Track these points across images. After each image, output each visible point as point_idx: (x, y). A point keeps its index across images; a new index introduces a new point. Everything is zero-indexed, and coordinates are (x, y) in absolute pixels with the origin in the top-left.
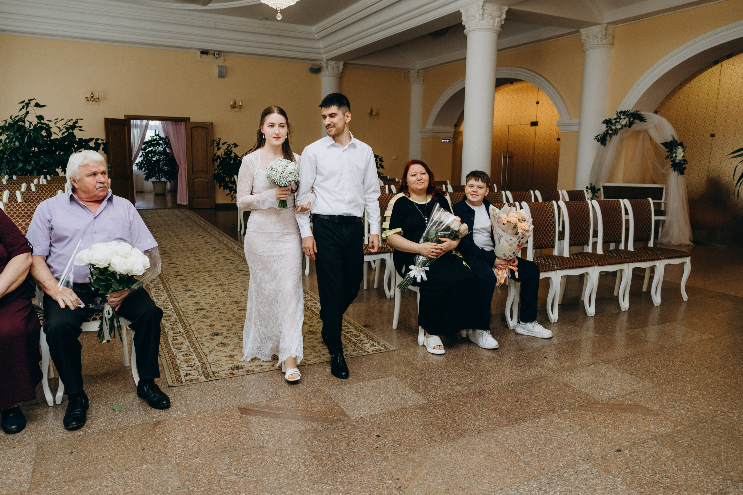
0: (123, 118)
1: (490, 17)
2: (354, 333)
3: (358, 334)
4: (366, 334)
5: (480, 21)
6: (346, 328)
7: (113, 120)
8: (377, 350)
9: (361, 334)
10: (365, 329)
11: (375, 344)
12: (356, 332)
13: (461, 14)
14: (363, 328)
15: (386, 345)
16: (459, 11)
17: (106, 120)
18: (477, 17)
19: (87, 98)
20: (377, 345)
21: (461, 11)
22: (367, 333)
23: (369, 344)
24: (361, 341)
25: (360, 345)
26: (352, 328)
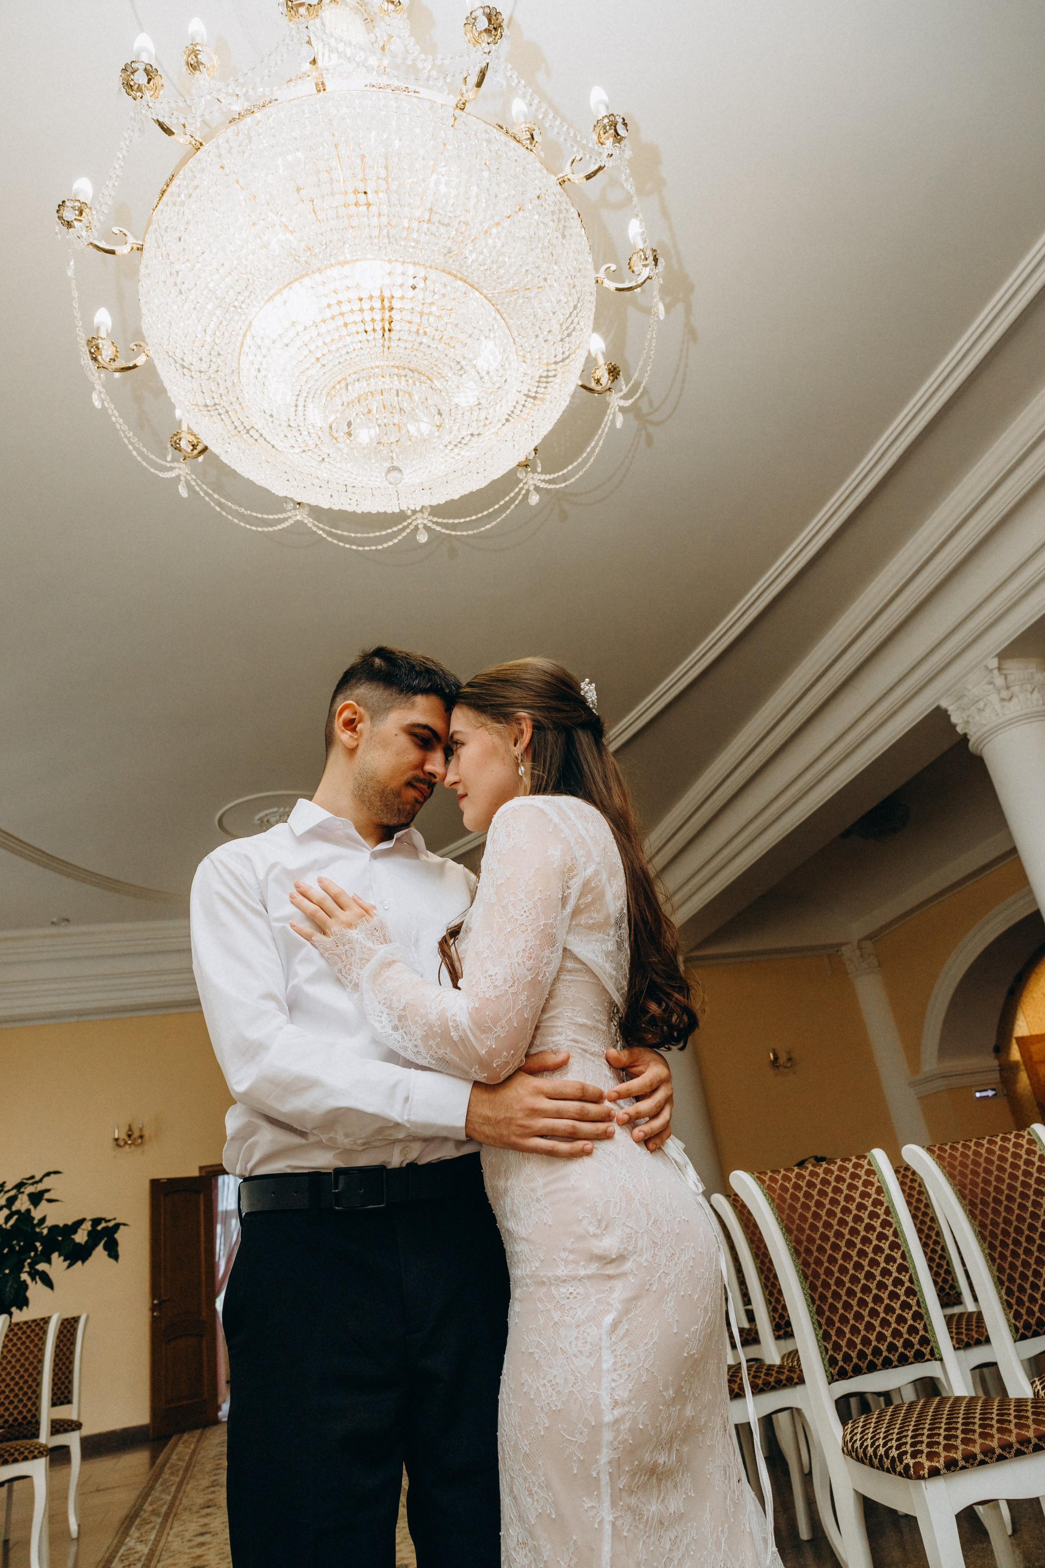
0: (196, 1173)
1: (1029, 687)
5: (1006, 703)
7: (170, 1181)
13: (946, 711)
16: (938, 708)
17: (155, 1184)
18: (994, 698)
19: (116, 1140)
21: (944, 704)
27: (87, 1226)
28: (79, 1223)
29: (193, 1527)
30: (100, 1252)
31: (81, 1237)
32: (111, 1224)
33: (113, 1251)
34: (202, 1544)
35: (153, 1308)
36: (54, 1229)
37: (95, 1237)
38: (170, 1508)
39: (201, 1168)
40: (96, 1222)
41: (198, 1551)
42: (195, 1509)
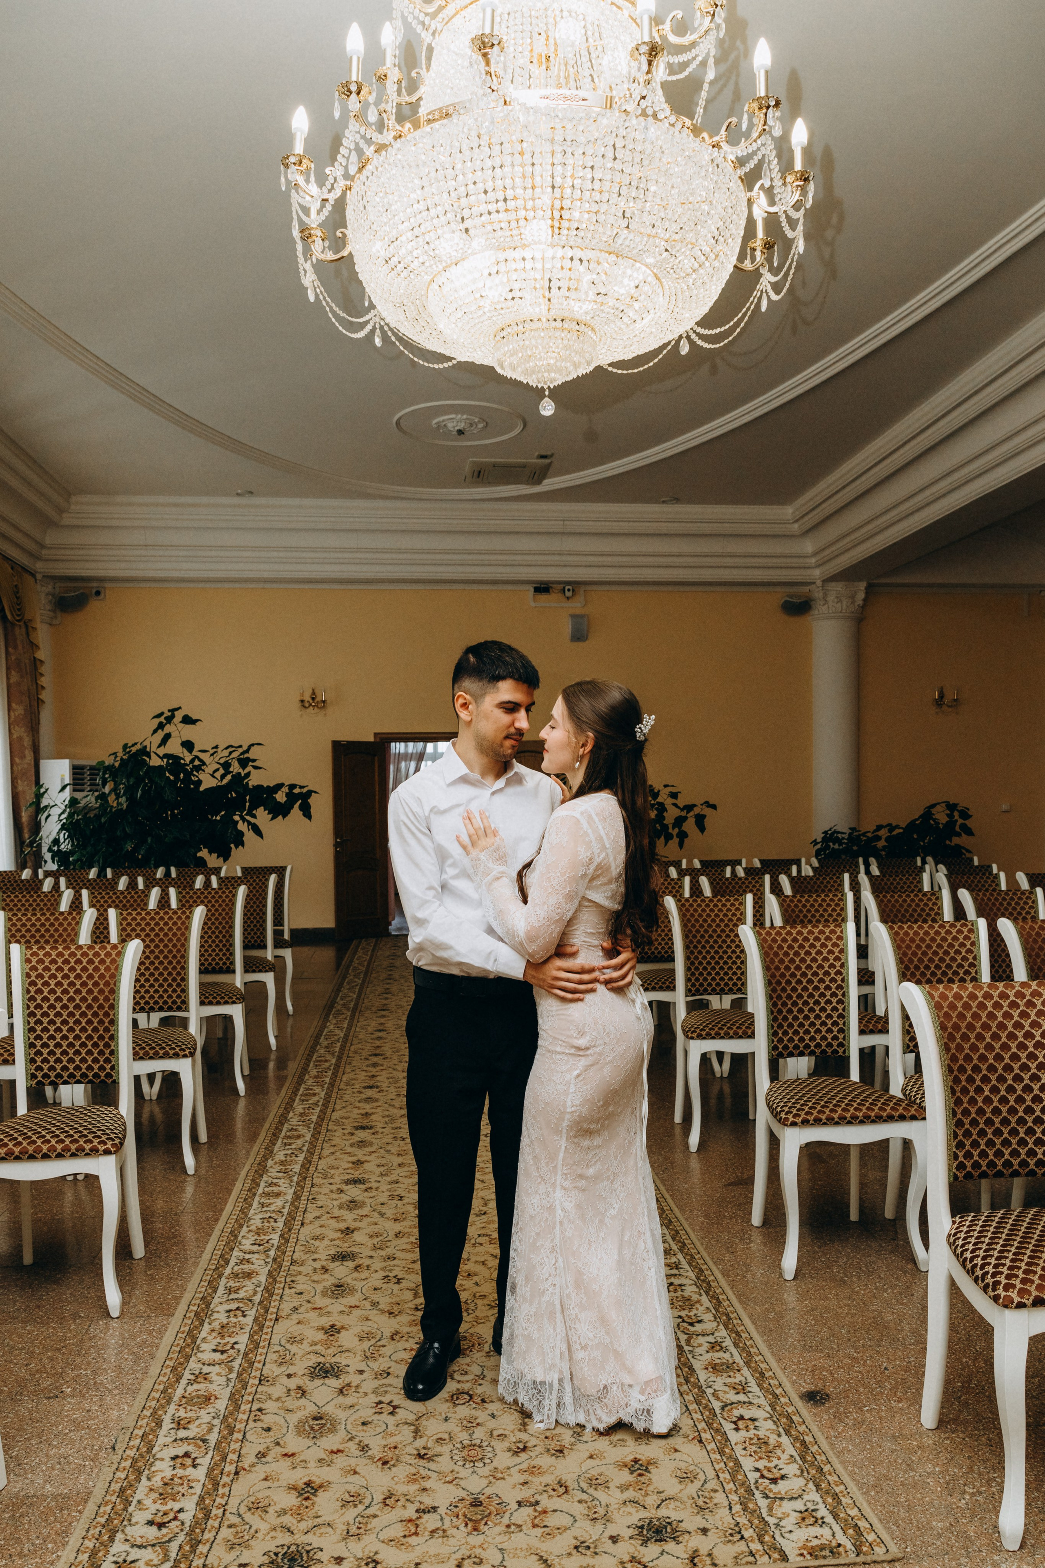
0: (371, 738)
2: (761, 1433)
3: (773, 1440)
4: (803, 1443)
6: (742, 1397)
8: (822, 1548)
9: (785, 1439)
10: (804, 1412)
11: (823, 1512)
12: (770, 1424)
14: (800, 1404)
15: (862, 1524)
17: (337, 746)
19: (302, 701)
20: (829, 1519)
22: (808, 1439)
23: (799, 1505)
24: (774, 1481)
25: (763, 1503)
26: (762, 1401)
27: (285, 789)
29: (373, 1024)
30: (296, 811)
31: (281, 797)
32: (305, 790)
33: (306, 811)
34: (380, 1038)
35: (336, 844)
38: (356, 1005)
39: (376, 734)
40: (292, 787)
41: (378, 1043)
42: (374, 1009)
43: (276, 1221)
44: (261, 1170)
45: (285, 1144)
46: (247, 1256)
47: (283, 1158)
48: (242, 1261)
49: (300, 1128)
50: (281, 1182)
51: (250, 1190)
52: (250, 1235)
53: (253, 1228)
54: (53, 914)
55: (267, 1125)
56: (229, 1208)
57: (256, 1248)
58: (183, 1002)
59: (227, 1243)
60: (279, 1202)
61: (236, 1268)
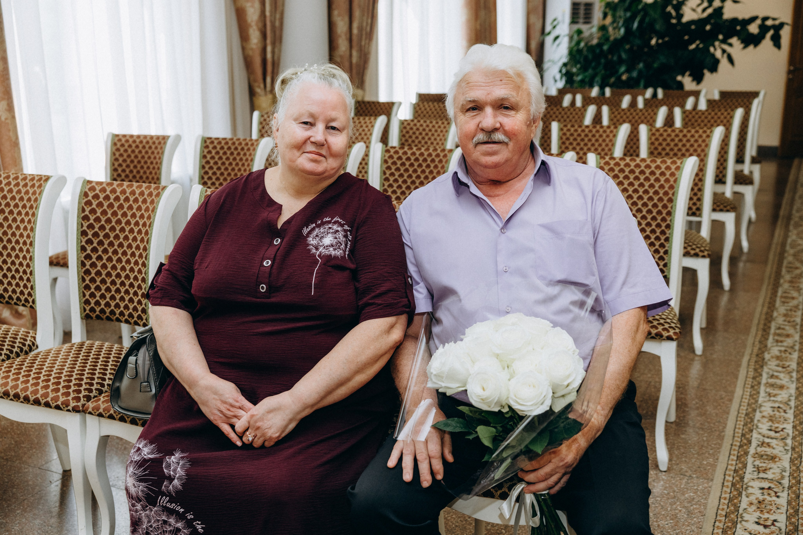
27: (759, 22)
28: (753, 19)
30: (767, 42)
31: (753, 29)
32: (777, 22)
33: (776, 41)
35: (789, 72)
36: (735, 21)
37: (764, 29)
40: (765, 19)
43: (785, 412)
44: (760, 363)
45: (777, 341)
46: (767, 440)
47: (778, 354)
48: (763, 444)
49: (787, 328)
50: (782, 375)
51: (754, 378)
52: (765, 420)
53: (765, 414)
54: (580, 126)
55: (755, 321)
56: (739, 391)
57: (772, 434)
58: (699, 209)
59: (745, 425)
60: (783, 395)
61: (759, 449)
